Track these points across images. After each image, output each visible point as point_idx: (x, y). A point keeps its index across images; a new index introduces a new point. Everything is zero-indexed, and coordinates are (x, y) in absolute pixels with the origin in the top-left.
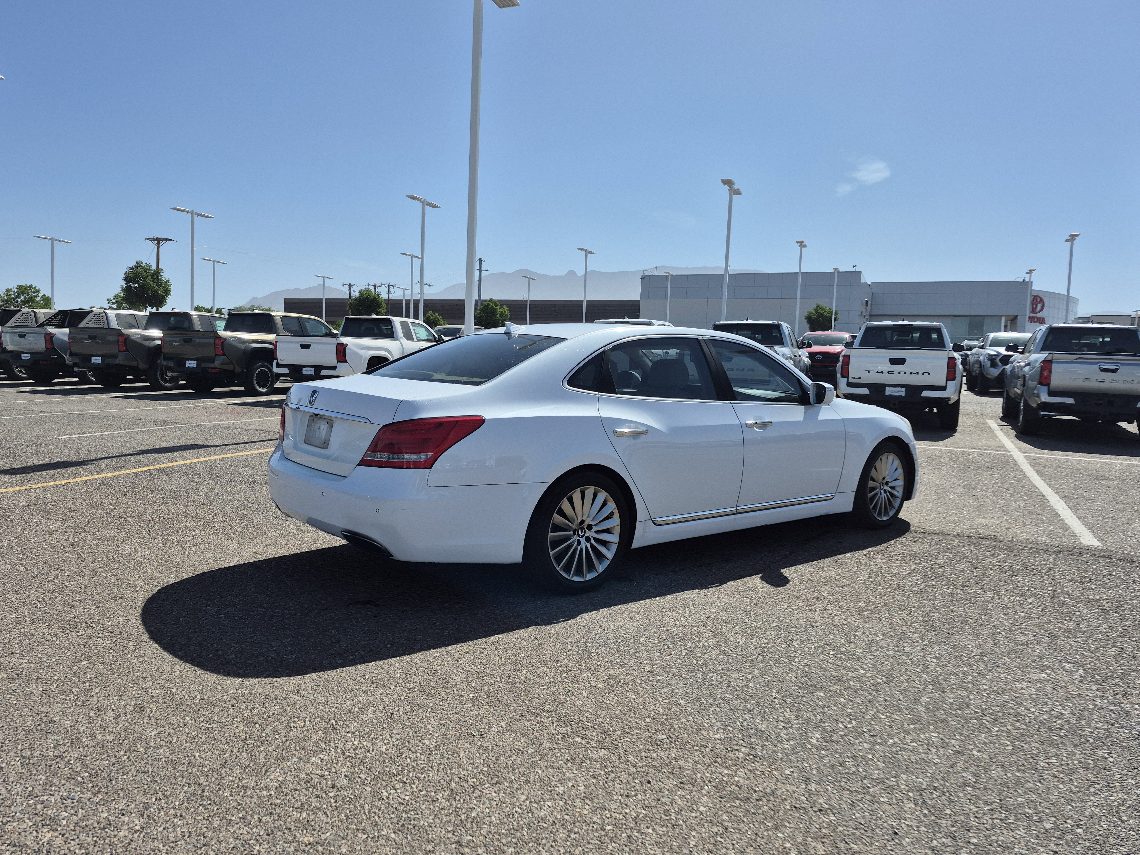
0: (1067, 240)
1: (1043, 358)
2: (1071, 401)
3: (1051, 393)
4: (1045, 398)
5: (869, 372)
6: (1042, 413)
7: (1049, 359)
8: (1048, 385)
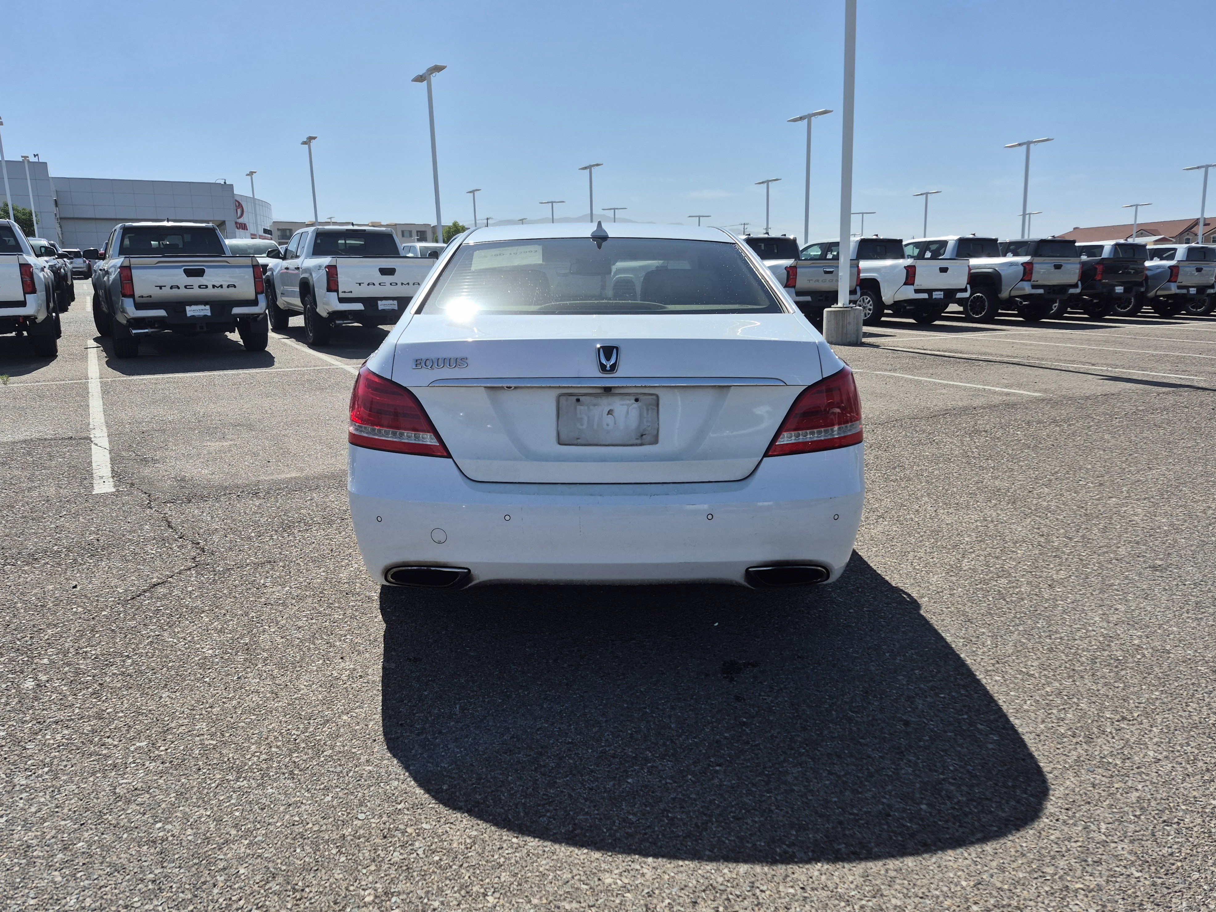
0: (304, 143)
1: (119, 265)
2: (162, 313)
3: (139, 306)
4: (132, 312)
5: (360, 284)
6: (134, 332)
7: (126, 264)
8: (132, 296)
